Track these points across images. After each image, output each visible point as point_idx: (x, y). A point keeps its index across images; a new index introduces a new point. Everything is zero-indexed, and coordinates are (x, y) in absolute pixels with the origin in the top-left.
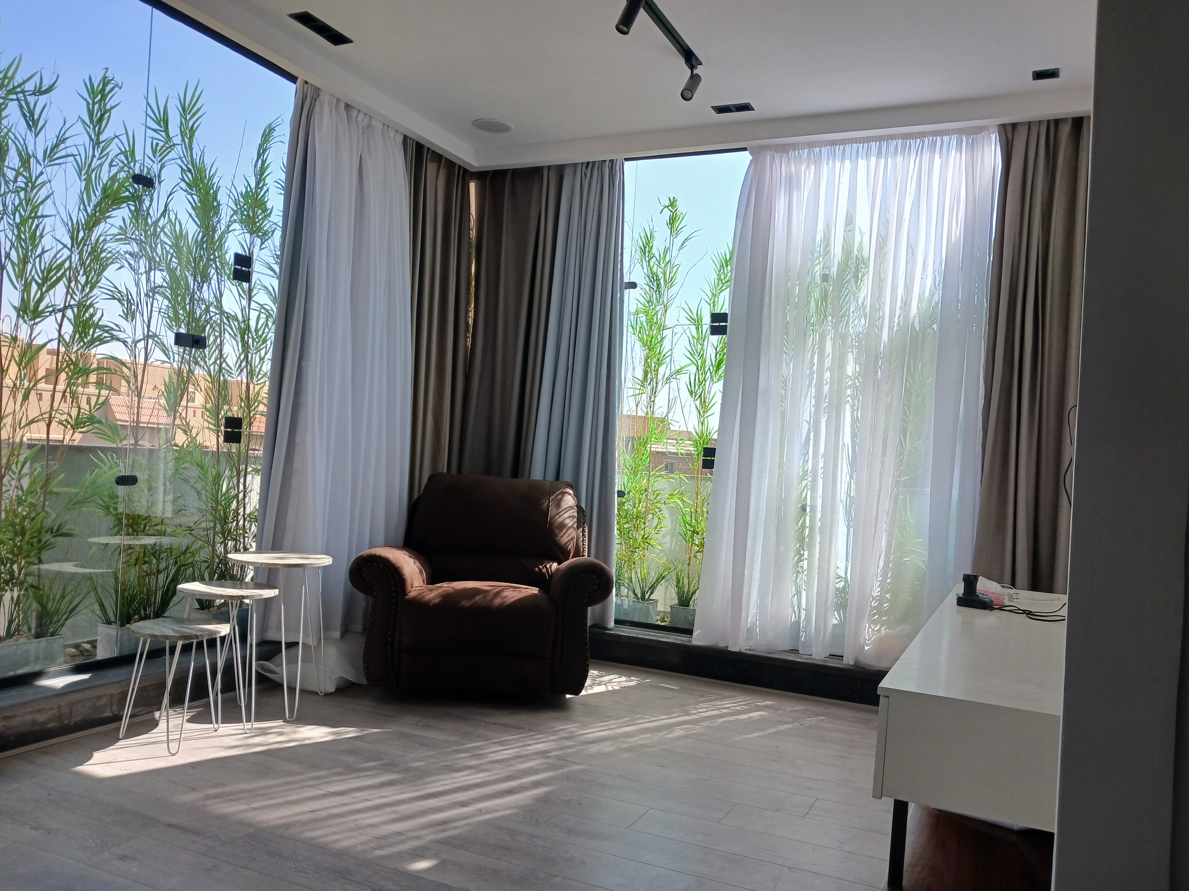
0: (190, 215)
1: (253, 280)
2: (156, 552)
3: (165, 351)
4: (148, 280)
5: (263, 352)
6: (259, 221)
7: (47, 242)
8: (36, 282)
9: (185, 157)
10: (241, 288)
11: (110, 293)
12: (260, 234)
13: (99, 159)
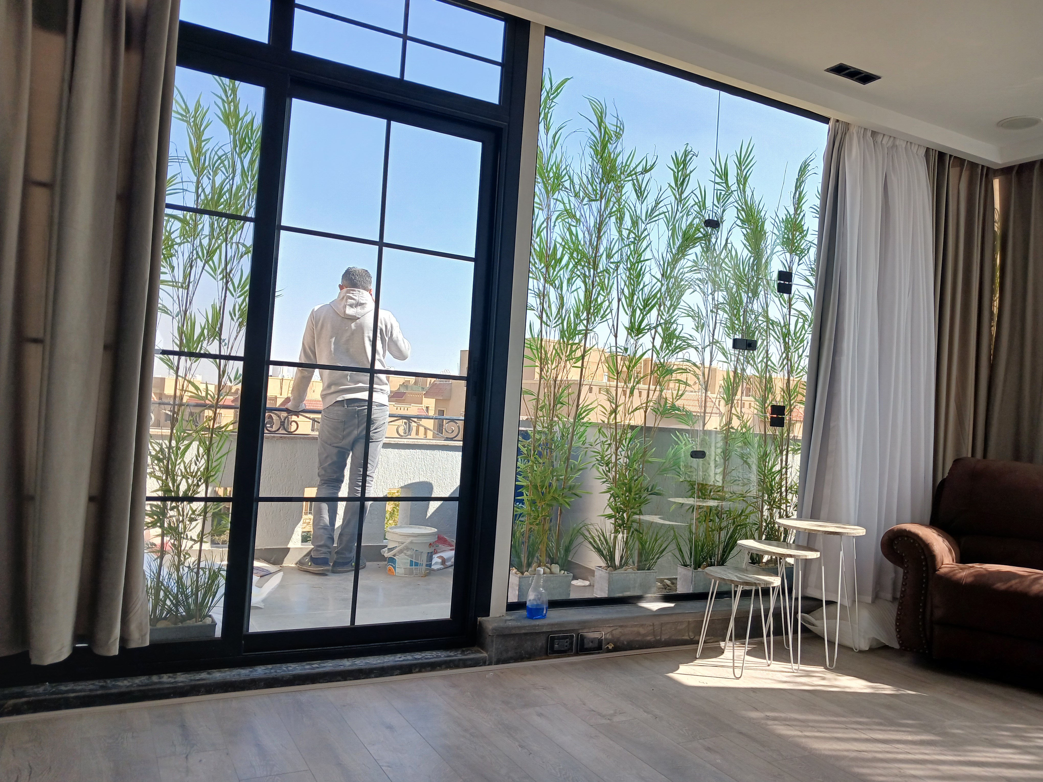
0: (745, 245)
1: (793, 292)
2: (718, 513)
3: (724, 354)
4: (713, 299)
5: (801, 351)
6: (797, 242)
7: (647, 278)
8: (640, 308)
9: (740, 200)
10: (782, 299)
11: (686, 312)
12: (798, 252)
13: (681, 213)
